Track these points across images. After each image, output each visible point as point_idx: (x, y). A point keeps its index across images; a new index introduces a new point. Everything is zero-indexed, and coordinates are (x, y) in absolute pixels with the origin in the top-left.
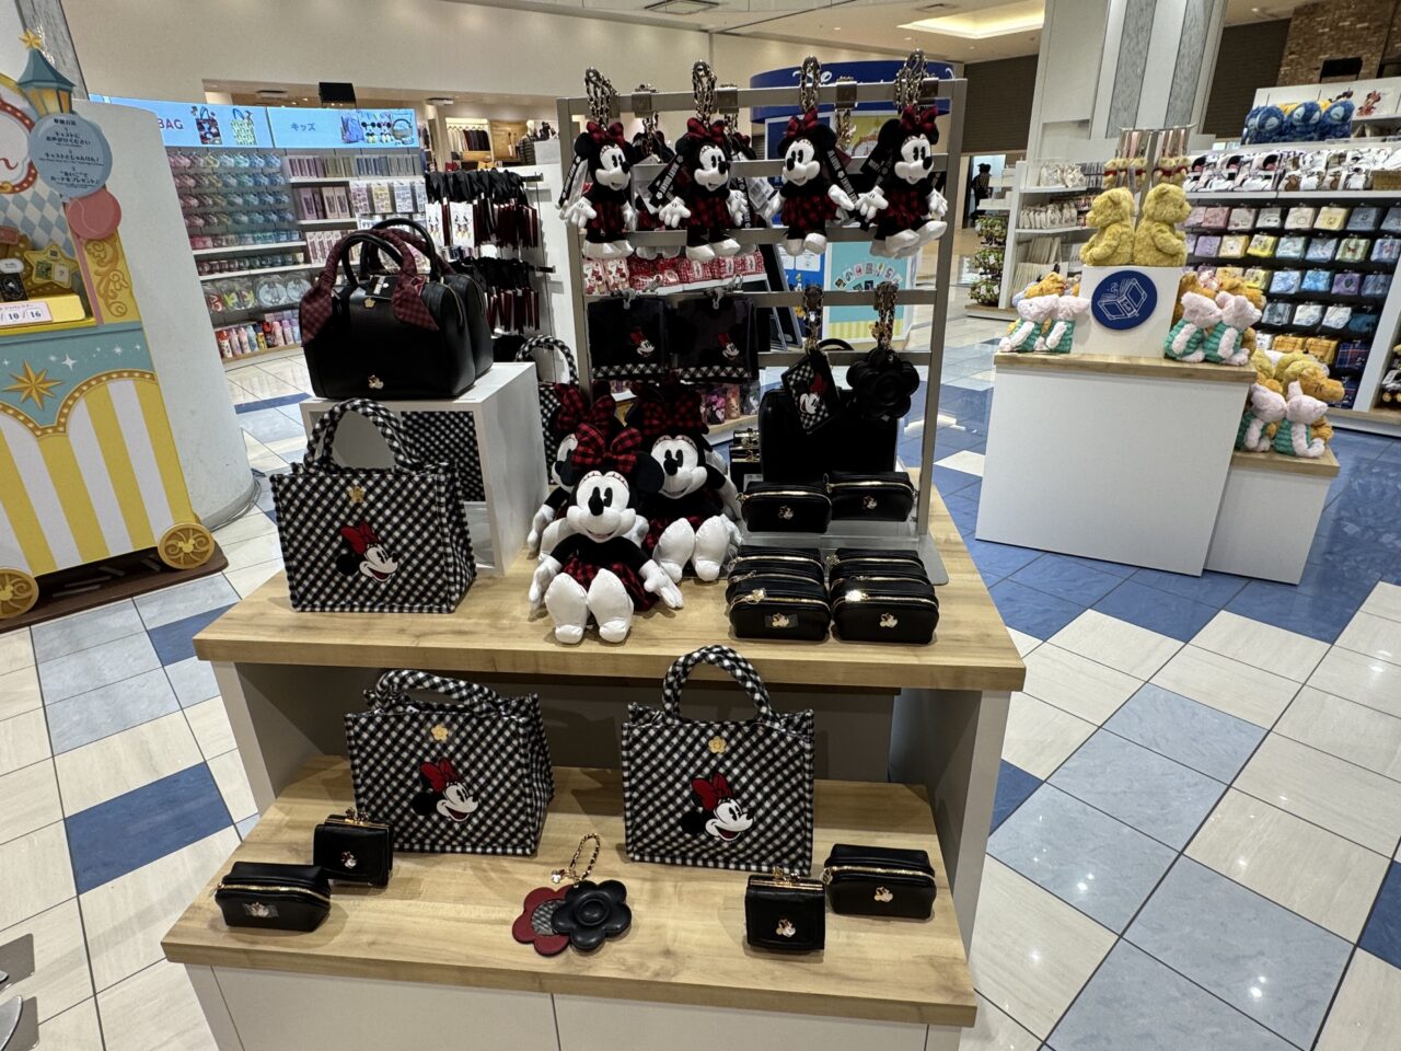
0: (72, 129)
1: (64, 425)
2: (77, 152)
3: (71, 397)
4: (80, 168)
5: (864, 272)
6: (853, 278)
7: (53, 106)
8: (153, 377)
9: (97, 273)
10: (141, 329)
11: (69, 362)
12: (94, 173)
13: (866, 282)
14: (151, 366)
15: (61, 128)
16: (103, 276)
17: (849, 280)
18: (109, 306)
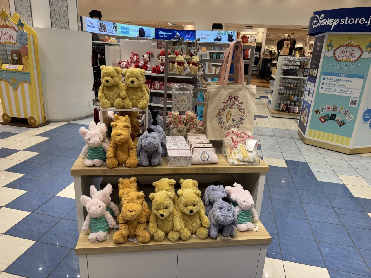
0: (22, 33)
1: (17, 89)
2: (23, 38)
3: (19, 85)
4: (23, 41)
5: (331, 109)
6: (325, 111)
7: (21, 29)
8: (31, 84)
9: (24, 61)
10: (30, 74)
11: (19, 78)
12: (25, 42)
13: (332, 114)
14: (31, 82)
15: (21, 33)
16: (25, 62)
17: (322, 111)
18: (26, 68)
